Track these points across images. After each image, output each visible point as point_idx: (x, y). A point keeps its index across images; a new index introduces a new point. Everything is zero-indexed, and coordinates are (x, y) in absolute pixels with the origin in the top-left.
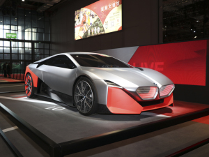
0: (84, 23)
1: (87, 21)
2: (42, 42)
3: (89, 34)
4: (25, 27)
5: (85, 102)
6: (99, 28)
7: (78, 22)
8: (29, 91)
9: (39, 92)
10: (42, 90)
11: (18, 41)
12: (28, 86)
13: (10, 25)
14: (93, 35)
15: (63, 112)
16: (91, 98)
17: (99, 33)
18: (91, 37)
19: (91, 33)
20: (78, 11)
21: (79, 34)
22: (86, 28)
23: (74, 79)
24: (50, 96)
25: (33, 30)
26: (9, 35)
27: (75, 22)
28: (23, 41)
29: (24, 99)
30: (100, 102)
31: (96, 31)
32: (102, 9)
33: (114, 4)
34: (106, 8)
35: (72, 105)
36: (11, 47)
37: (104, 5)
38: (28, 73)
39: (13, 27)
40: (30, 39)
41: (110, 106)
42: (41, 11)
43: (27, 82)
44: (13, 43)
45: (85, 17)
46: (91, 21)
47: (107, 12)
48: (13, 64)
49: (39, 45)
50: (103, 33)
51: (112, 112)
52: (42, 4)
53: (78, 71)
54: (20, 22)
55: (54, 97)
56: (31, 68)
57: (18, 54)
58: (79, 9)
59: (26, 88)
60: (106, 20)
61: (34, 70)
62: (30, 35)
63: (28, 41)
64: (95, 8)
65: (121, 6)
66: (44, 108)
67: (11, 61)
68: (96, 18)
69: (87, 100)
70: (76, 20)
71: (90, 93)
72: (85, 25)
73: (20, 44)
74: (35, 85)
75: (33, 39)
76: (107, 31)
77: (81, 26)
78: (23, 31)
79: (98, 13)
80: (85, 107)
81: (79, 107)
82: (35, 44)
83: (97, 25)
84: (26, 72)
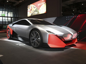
0: (31, 10)
1: (32, 10)
2: (15, 17)
3: (33, 14)
4: (8, 12)
5: (36, 41)
6: (37, 12)
7: (29, 10)
8: (8, 36)
9: (13, 37)
10: (14, 36)
11: (6, 17)
12: (8, 34)
13: (3, 11)
14: (35, 15)
15: (24, 46)
16: (39, 40)
17: (37, 14)
18: (34, 16)
19: (34, 14)
20: (29, 6)
21: (29, 14)
22: (32, 12)
23: (30, 30)
24: (18, 38)
25: (12, 13)
26: (2, 15)
27: (28, 10)
28: (8, 17)
29: (6, 40)
30: (44, 42)
31: (36, 13)
32: (38, 5)
33: (43, 3)
34: (40, 4)
35: (29, 43)
36: (3, 19)
37: (39, 3)
38: (8, 28)
39: (3, 12)
40: (10, 16)
41: (49, 43)
42: (15, 5)
43: (7, 32)
44: (4, 18)
45: (32, 8)
46: (34, 9)
47: (40, 6)
48: (4, 26)
49: (14, 19)
50: (39, 14)
51: (51, 47)
52: (15, 3)
53: (32, 27)
54: (6, 10)
55: (20, 39)
56: (9, 26)
57: (5, 22)
58: (29, 5)
59: (7, 35)
60: (40, 9)
61: (11, 27)
62: (10, 15)
63: (9, 17)
64: (35, 4)
65: (46, 4)
66: (15, 44)
67: (3, 25)
68: (36, 8)
69: (37, 40)
70: (28, 9)
71: (39, 37)
72: (32, 11)
73: (6, 18)
74: (11, 34)
75: (12, 16)
76: (40, 13)
77: (30, 11)
78: (8, 13)
79: (37, 6)
80: (36, 44)
81: (33, 44)
82: (12, 18)
83: (36, 11)
84: (7, 28)
